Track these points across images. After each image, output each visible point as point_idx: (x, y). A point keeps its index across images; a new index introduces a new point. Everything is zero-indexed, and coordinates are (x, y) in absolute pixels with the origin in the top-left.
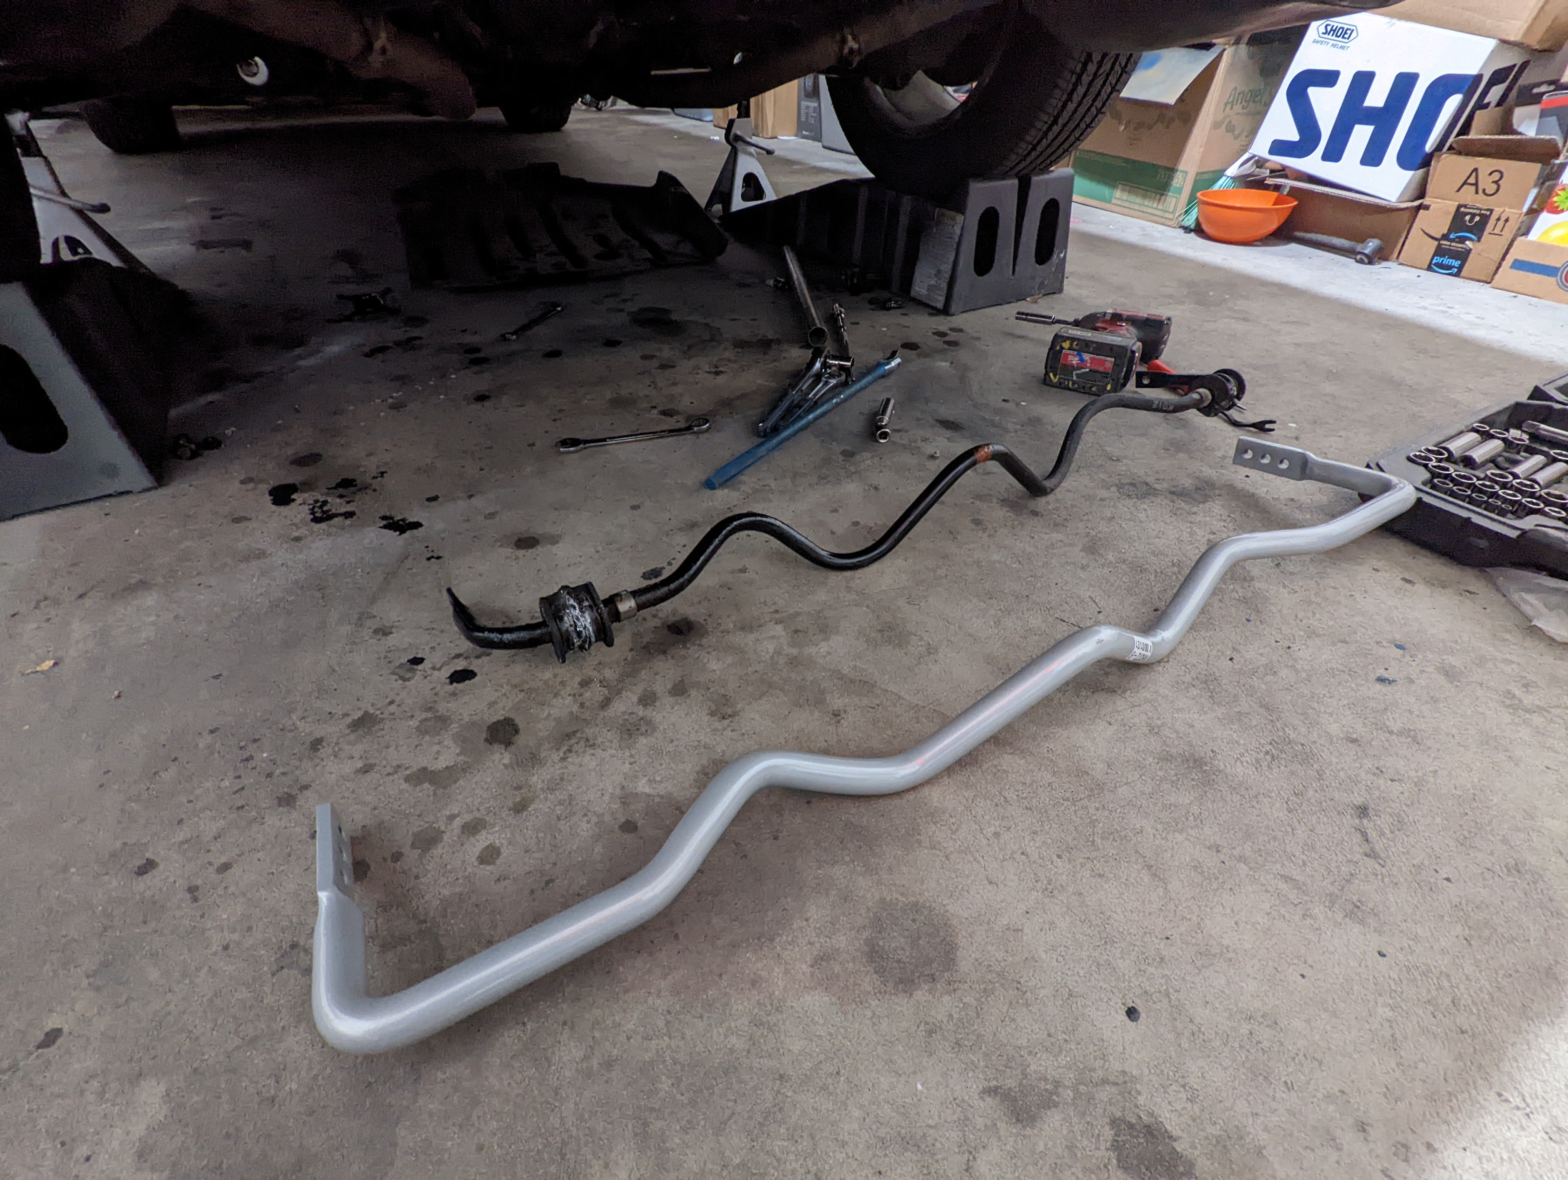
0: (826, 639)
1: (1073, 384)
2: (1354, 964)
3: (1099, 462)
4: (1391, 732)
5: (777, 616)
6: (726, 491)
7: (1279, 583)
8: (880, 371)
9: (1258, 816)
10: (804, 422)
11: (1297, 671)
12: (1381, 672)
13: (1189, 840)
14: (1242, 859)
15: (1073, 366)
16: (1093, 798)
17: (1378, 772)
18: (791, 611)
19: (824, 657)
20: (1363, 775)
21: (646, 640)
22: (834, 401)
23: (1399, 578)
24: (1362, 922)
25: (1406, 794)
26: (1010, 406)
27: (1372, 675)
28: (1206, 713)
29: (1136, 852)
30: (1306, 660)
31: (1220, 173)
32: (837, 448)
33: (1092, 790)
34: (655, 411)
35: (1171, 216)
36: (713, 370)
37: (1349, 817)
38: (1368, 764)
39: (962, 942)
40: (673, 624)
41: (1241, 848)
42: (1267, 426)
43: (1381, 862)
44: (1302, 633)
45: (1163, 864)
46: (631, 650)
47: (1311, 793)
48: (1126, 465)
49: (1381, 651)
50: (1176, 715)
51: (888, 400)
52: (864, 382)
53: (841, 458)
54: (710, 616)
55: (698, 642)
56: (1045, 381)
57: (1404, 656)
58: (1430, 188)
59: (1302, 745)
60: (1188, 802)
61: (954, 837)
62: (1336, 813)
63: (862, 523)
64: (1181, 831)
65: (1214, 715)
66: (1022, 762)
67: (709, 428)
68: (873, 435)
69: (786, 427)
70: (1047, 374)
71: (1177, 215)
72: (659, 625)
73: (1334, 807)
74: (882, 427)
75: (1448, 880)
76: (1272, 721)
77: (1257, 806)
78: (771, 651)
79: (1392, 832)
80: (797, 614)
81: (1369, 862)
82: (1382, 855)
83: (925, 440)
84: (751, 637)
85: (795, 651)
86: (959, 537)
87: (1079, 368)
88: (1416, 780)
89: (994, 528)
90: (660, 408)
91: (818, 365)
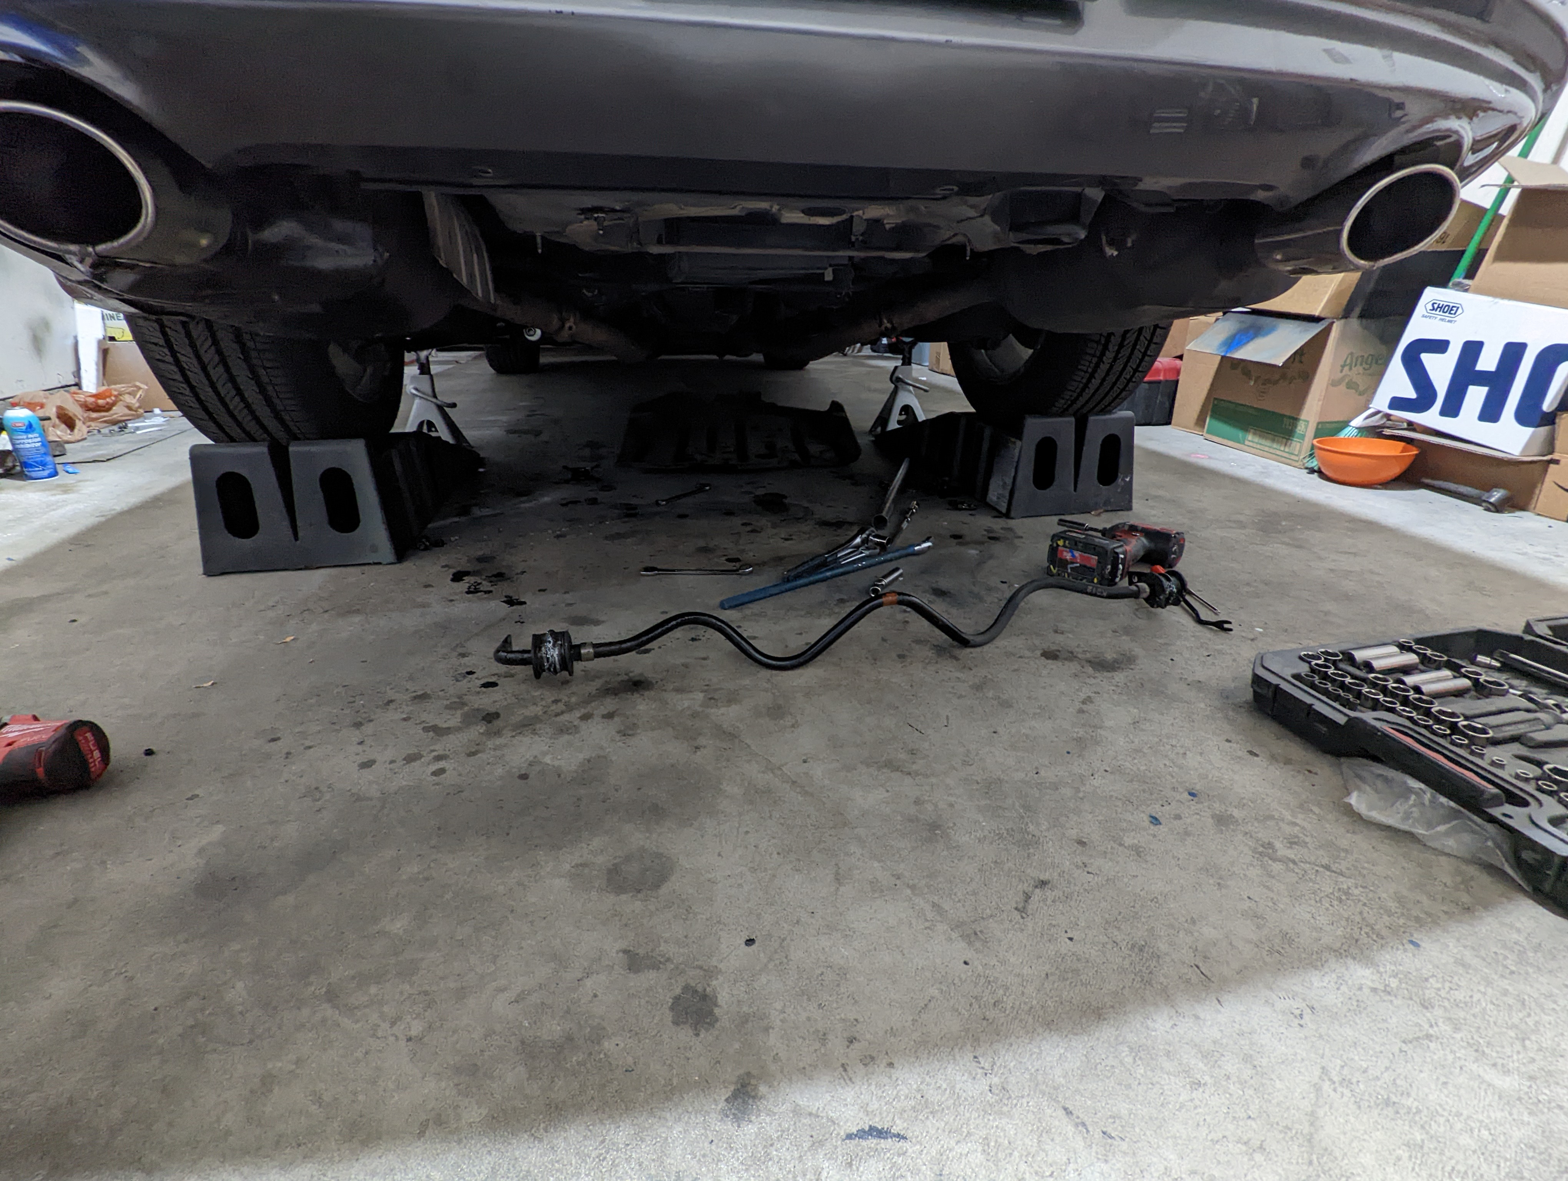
0: (728, 706)
2: (938, 961)
4: (1121, 845)
5: (705, 688)
7: (1123, 734)
8: (908, 550)
9: (951, 867)
10: (821, 576)
11: (1078, 791)
13: (882, 867)
14: (912, 887)
15: (1066, 560)
16: (833, 829)
17: (1082, 865)
18: (718, 687)
19: (718, 716)
20: (1067, 863)
21: (611, 686)
23: (1246, 750)
24: (970, 943)
25: (1092, 884)
26: (1004, 586)
28: (971, 801)
29: (837, 865)
30: (1094, 787)
31: (1345, 424)
32: (837, 596)
33: (837, 825)
34: (724, 558)
35: (1296, 458)
36: (787, 537)
37: (1026, 884)
38: (1078, 860)
39: (673, 878)
41: (917, 881)
42: (1226, 626)
43: (1024, 915)
45: (849, 875)
46: (597, 689)
47: (1009, 864)
48: (1067, 637)
49: (1172, 794)
50: (945, 797)
51: (895, 570)
53: (834, 602)
54: (662, 680)
55: (642, 693)
56: (1049, 573)
57: (1189, 801)
58: (1558, 444)
59: (1034, 836)
60: (904, 847)
61: (717, 827)
62: (1017, 880)
65: (977, 803)
67: (751, 572)
68: (868, 590)
69: (805, 578)
70: (1049, 566)
71: (1302, 457)
72: (625, 679)
73: (1020, 877)
74: (876, 585)
75: (1071, 939)
76: (1022, 817)
77: (956, 861)
78: (685, 706)
79: (1053, 902)
80: (720, 689)
81: (1015, 913)
82: (1030, 912)
84: (680, 696)
85: (701, 709)
87: (1073, 563)
88: (1111, 877)
90: (729, 557)
91: (858, 540)
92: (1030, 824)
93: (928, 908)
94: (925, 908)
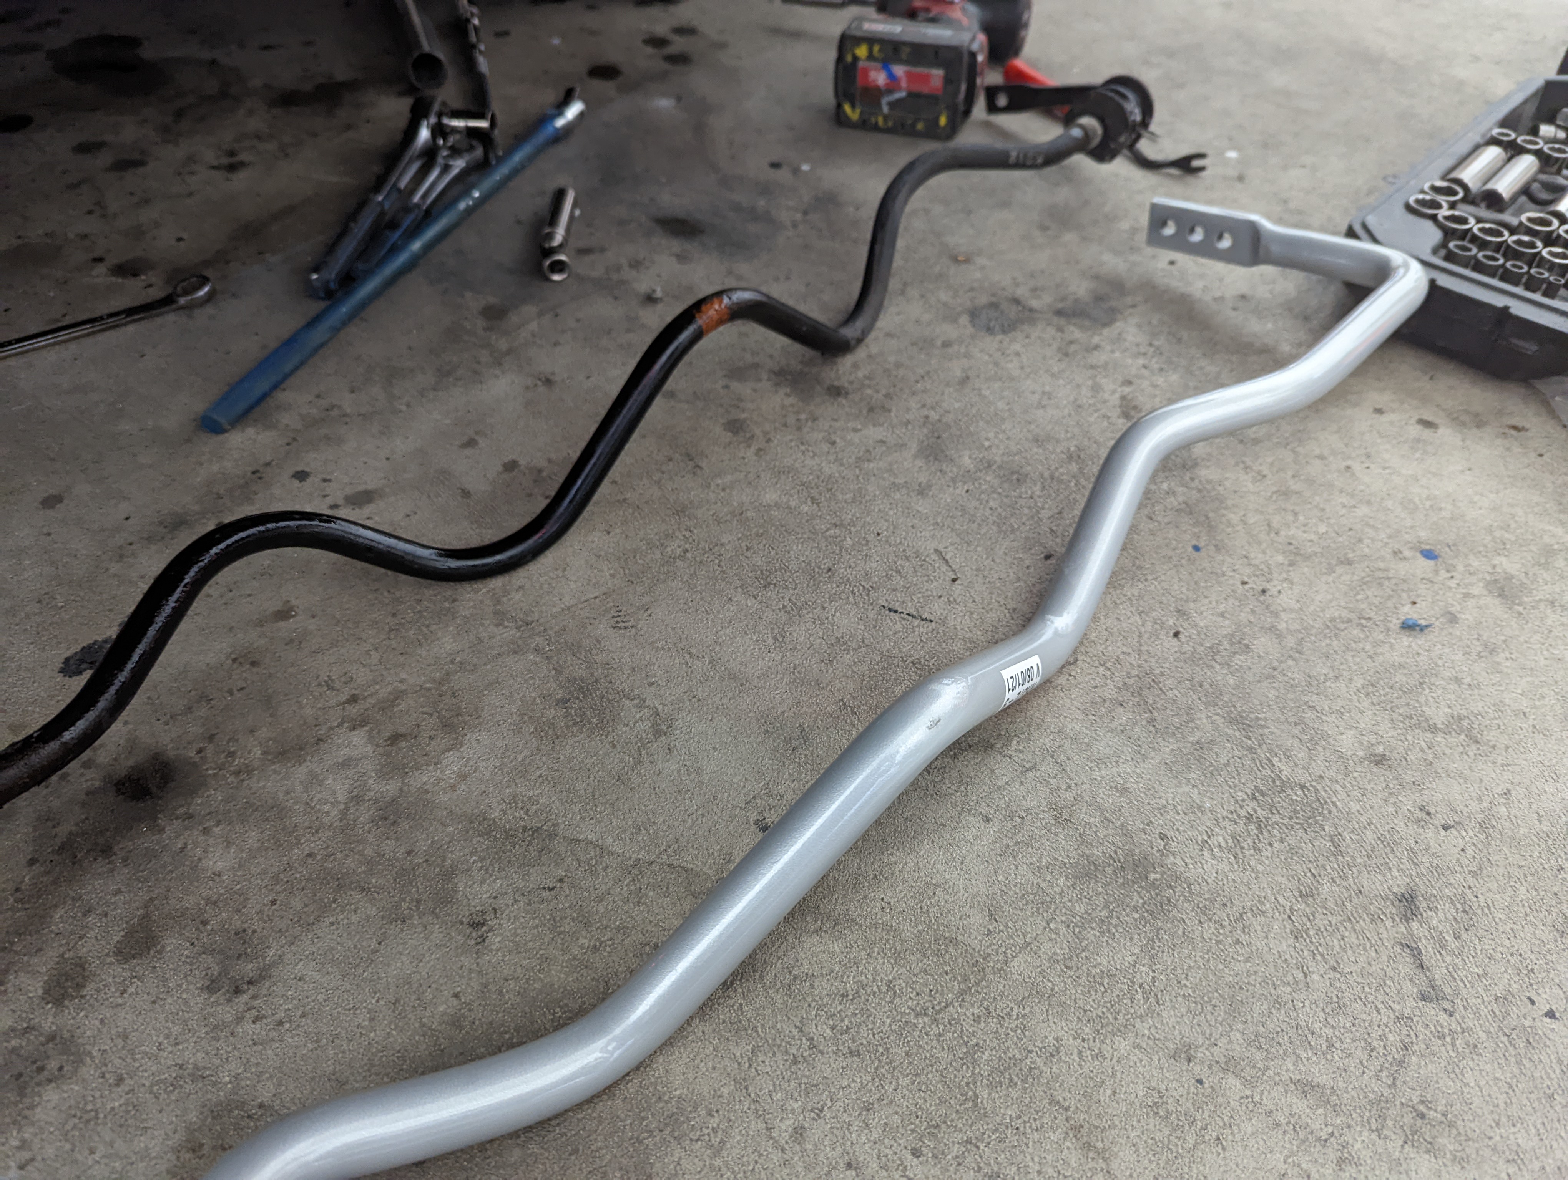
0: (456, 745)
1: (885, 120)
3: (937, 269)
4: (1434, 729)
5: (353, 710)
6: (250, 431)
7: (1237, 464)
8: (547, 132)
9: (1247, 960)
10: (402, 258)
11: (1280, 636)
12: (1408, 612)
13: (1138, 1046)
14: (1229, 1065)
15: (877, 89)
16: (968, 998)
17: (1423, 815)
18: (384, 692)
19: (453, 788)
20: (1401, 826)
21: (64, 830)
22: (462, 206)
23: (1413, 421)
25: (1470, 852)
26: (784, 175)
27: (1395, 621)
28: (1145, 758)
29: (1053, 1101)
30: (1292, 610)
32: (474, 302)
33: (966, 979)
34: (101, 269)
36: (225, 161)
37: (1389, 923)
38: (1407, 802)
40: (128, 778)
41: (1225, 1040)
42: (1196, 163)
43: (1447, 1005)
44: (1280, 558)
45: (1099, 1116)
46: (32, 862)
47: (1326, 888)
48: (983, 268)
49: (1402, 569)
50: (1096, 775)
51: (559, 196)
52: (518, 157)
53: (481, 323)
54: (211, 738)
55: (181, 811)
56: (839, 119)
57: (1436, 572)
59: (1303, 787)
60: (1131, 959)
62: (1368, 920)
63: (522, 462)
64: (1122, 1031)
65: (1158, 758)
66: (837, 947)
67: (210, 298)
68: (540, 265)
69: (369, 273)
70: (839, 106)
72: (97, 784)
73: (1365, 908)
74: (552, 251)
75: (1551, 1014)
76: (1251, 749)
77: (1244, 938)
78: (342, 796)
79: (1457, 937)
80: (398, 696)
81: (1430, 1010)
82: (1448, 990)
83: (636, 264)
84: (301, 772)
85: (391, 788)
86: (704, 464)
87: (890, 90)
88: (1480, 817)
89: (766, 433)
90: (113, 260)
91: (424, 134)
92: (1275, 760)
93: (1299, 1105)
94: (1295, 1110)
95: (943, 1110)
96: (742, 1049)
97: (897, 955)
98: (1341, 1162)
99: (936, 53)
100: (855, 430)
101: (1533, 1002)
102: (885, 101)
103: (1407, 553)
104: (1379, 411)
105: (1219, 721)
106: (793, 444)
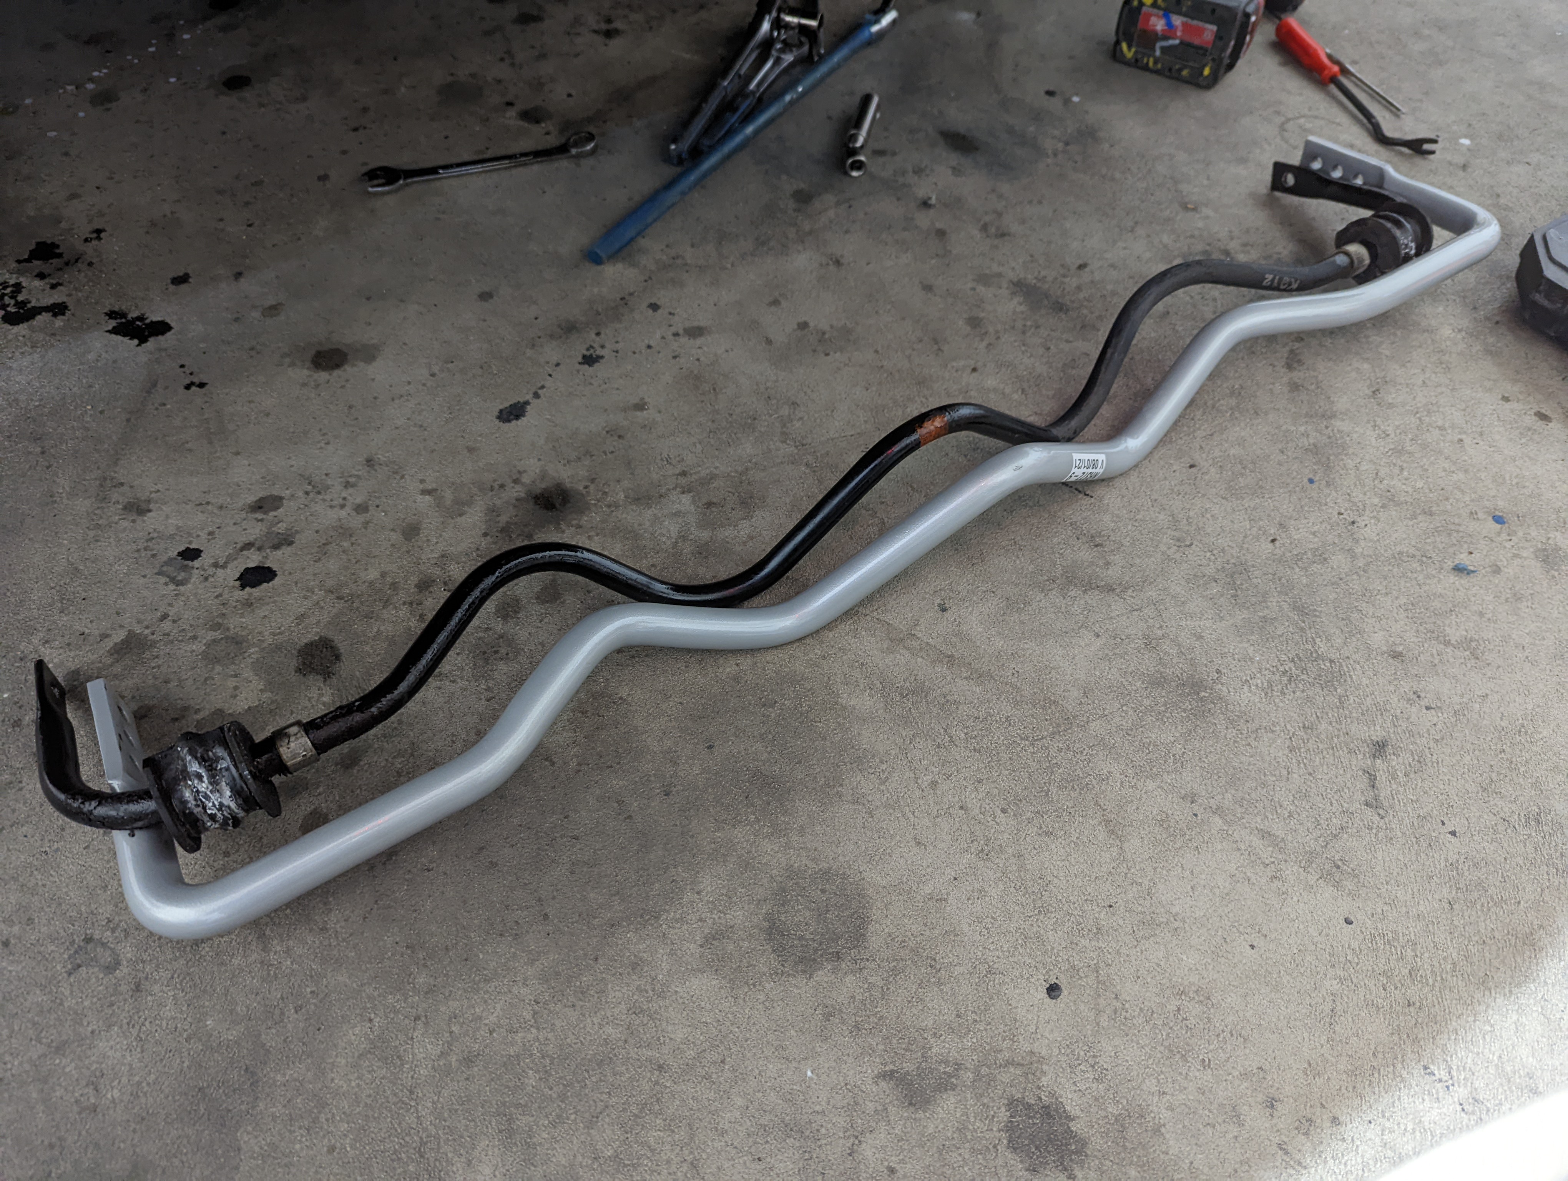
0: (748, 517)
1: (1155, 62)
2: (1313, 932)
3: (1167, 213)
4: (1447, 643)
5: (683, 481)
6: (620, 266)
7: (1368, 422)
8: (864, 36)
9: (1252, 756)
10: (738, 139)
11: (1354, 557)
12: (1463, 559)
13: (1162, 788)
14: (1219, 811)
15: (1155, 33)
16: (1057, 737)
17: (1415, 697)
18: (704, 473)
19: (745, 543)
20: (1394, 699)
22: (788, 98)
23: (1532, 412)
24: (1337, 884)
25: (1439, 727)
26: (1055, 104)
27: (1449, 563)
28: (1222, 619)
29: (1097, 804)
30: (1371, 540)
32: (789, 185)
33: (1058, 726)
34: (512, 113)
36: (604, 26)
37: (1360, 756)
38: (1406, 686)
40: (542, 495)
41: (1220, 797)
42: (1426, 147)
43: (1381, 812)
44: (1376, 501)
45: (1124, 818)
47: (1323, 726)
49: (1473, 526)
50: (1183, 623)
51: (866, 100)
52: (836, 58)
53: (792, 204)
54: (593, 481)
55: (574, 522)
56: (1115, 54)
57: (1499, 534)
59: (1331, 661)
60: (1172, 739)
61: (883, 787)
62: (1346, 751)
63: (812, 324)
64: (1153, 777)
65: (1231, 621)
66: (978, 690)
67: (593, 151)
68: (843, 162)
69: (712, 148)
70: (1117, 43)
72: (523, 495)
73: (1346, 744)
74: (854, 152)
75: (1453, 833)
76: (1302, 629)
77: (1253, 743)
78: (674, 535)
79: (1406, 775)
80: (713, 477)
81: (1369, 812)
82: (1386, 804)
83: (918, 171)
84: (649, 513)
85: (705, 535)
86: (945, 348)
87: (1165, 38)
88: (1457, 707)
89: (997, 332)
90: (520, 106)
91: (766, 26)
92: (1318, 640)
93: (1256, 842)
94: (1253, 844)
95: (1026, 793)
96: (907, 733)
97: (1017, 703)
98: (1273, 878)
99: (1213, 11)
100: (1067, 341)
101: (1443, 824)
102: (1159, 45)
103: (1481, 515)
104: (1506, 399)
105: (1285, 606)
106: (1016, 344)
